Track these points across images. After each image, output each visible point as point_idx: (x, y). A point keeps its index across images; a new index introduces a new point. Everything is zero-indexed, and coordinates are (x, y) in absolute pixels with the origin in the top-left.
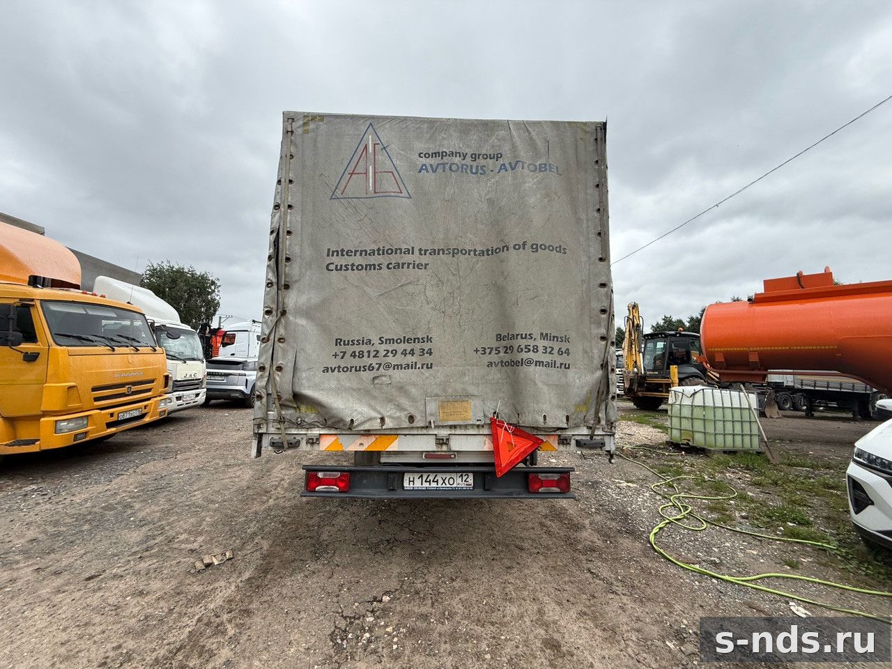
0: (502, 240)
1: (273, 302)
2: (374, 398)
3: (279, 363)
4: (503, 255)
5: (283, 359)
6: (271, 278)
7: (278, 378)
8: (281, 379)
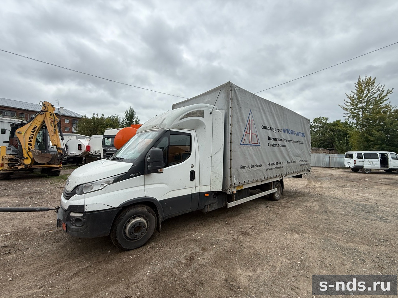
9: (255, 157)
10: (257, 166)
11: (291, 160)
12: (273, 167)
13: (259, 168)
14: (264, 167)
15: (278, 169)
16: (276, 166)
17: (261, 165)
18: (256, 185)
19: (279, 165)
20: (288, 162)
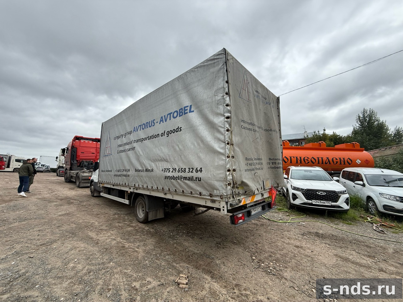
0: (270, 127)
1: (229, 139)
2: (255, 181)
3: (234, 168)
4: (271, 132)
5: (235, 166)
6: (228, 128)
7: (235, 175)
8: (236, 175)
9: (108, 164)
10: (109, 171)
11: (142, 167)
12: (119, 173)
13: (110, 173)
14: (113, 173)
15: (124, 177)
16: (122, 173)
17: (111, 171)
18: (110, 187)
19: (125, 173)
20: (136, 170)
